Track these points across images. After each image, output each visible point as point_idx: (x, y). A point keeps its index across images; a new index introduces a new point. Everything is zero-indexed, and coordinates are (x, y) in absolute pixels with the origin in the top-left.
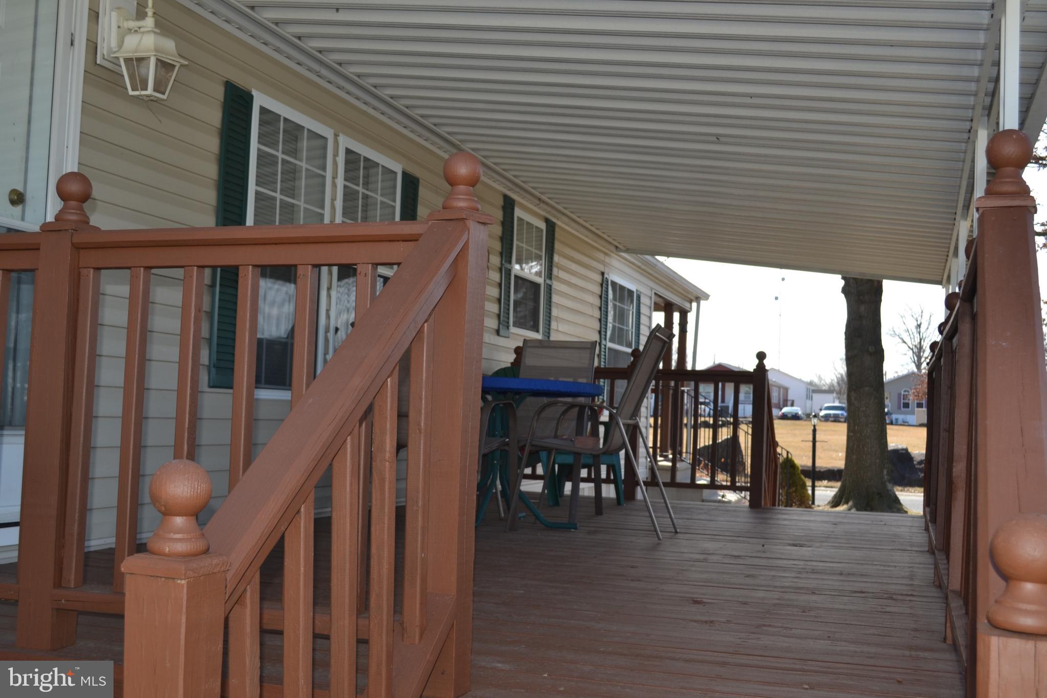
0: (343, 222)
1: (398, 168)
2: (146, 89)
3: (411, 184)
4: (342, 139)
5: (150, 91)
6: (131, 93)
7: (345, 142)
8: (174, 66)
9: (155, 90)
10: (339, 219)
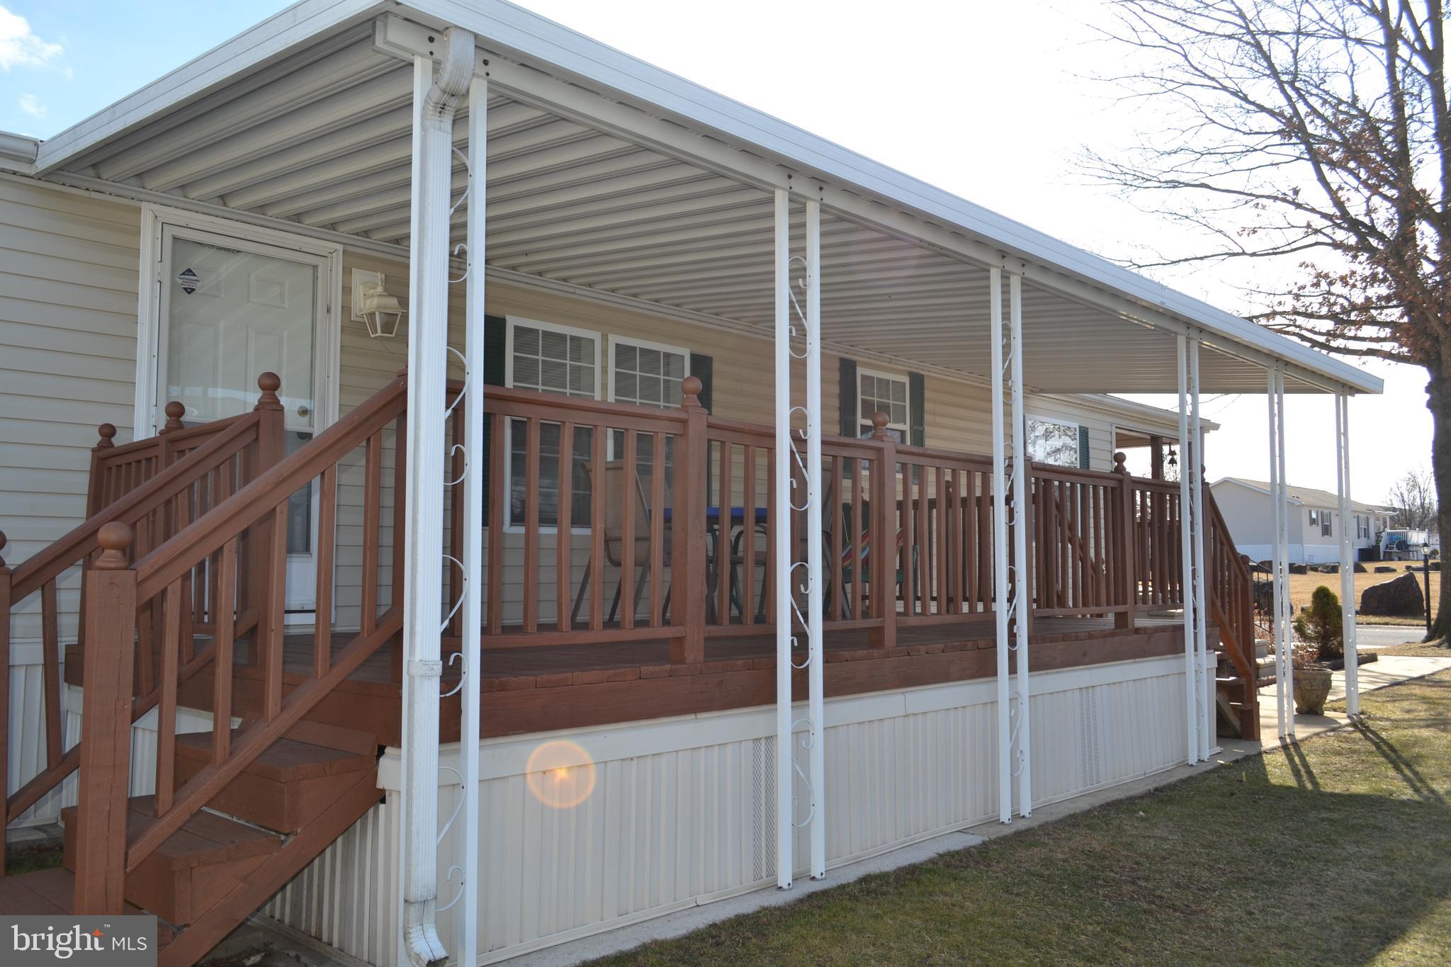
0: (616, 400)
1: (686, 353)
2: (376, 333)
3: (702, 365)
4: (611, 337)
5: (379, 333)
6: (372, 336)
7: (614, 339)
8: (397, 315)
9: (382, 332)
10: (611, 397)
